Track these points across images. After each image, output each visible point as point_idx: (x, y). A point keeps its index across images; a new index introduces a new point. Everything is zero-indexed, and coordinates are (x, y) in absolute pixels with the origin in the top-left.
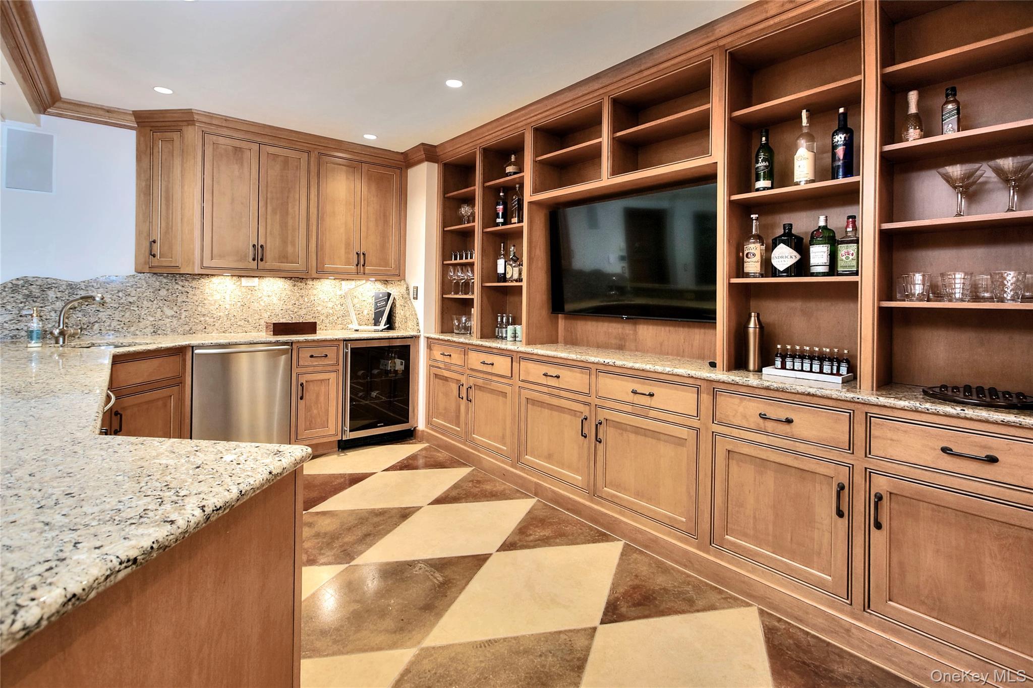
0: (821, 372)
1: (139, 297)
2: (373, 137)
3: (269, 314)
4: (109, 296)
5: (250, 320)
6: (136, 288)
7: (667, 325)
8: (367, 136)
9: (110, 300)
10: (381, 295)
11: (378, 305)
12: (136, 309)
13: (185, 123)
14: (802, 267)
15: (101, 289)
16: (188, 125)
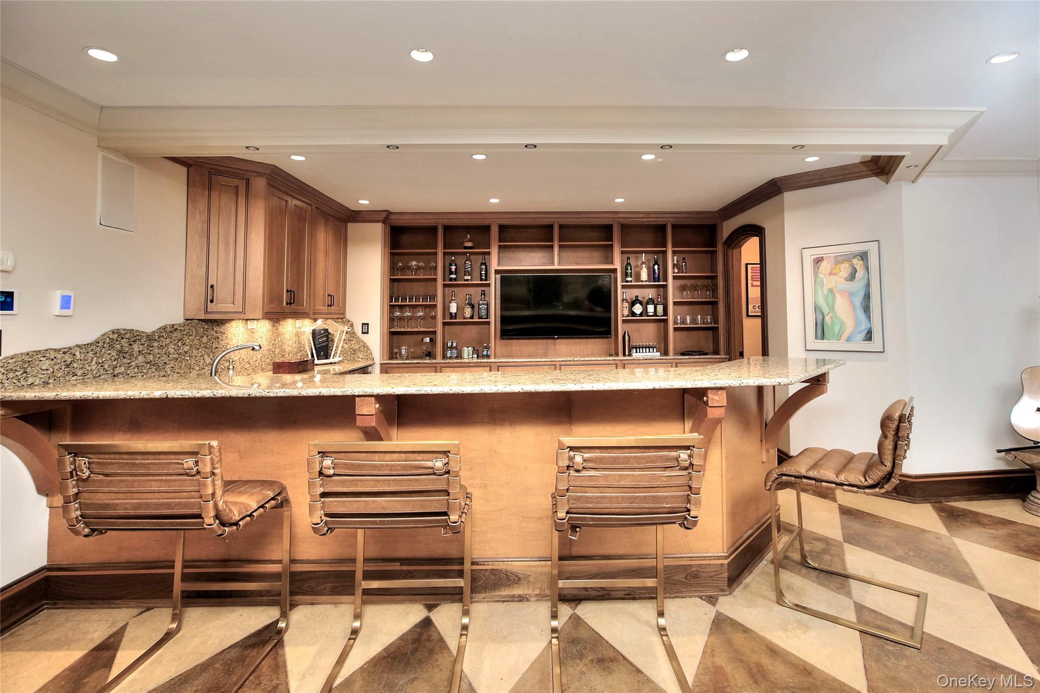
0: (649, 352)
1: (191, 345)
2: (366, 202)
3: (261, 355)
4: (173, 347)
5: (251, 362)
6: (189, 336)
7: (582, 340)
8: (361, 202)
9: (173, 350)
10: (322, 332)
11: (320, 340)
12: (188, 358)
13: (255, 174)
14: (645, 312)
15: (168, 339)
16: (258, 176)
